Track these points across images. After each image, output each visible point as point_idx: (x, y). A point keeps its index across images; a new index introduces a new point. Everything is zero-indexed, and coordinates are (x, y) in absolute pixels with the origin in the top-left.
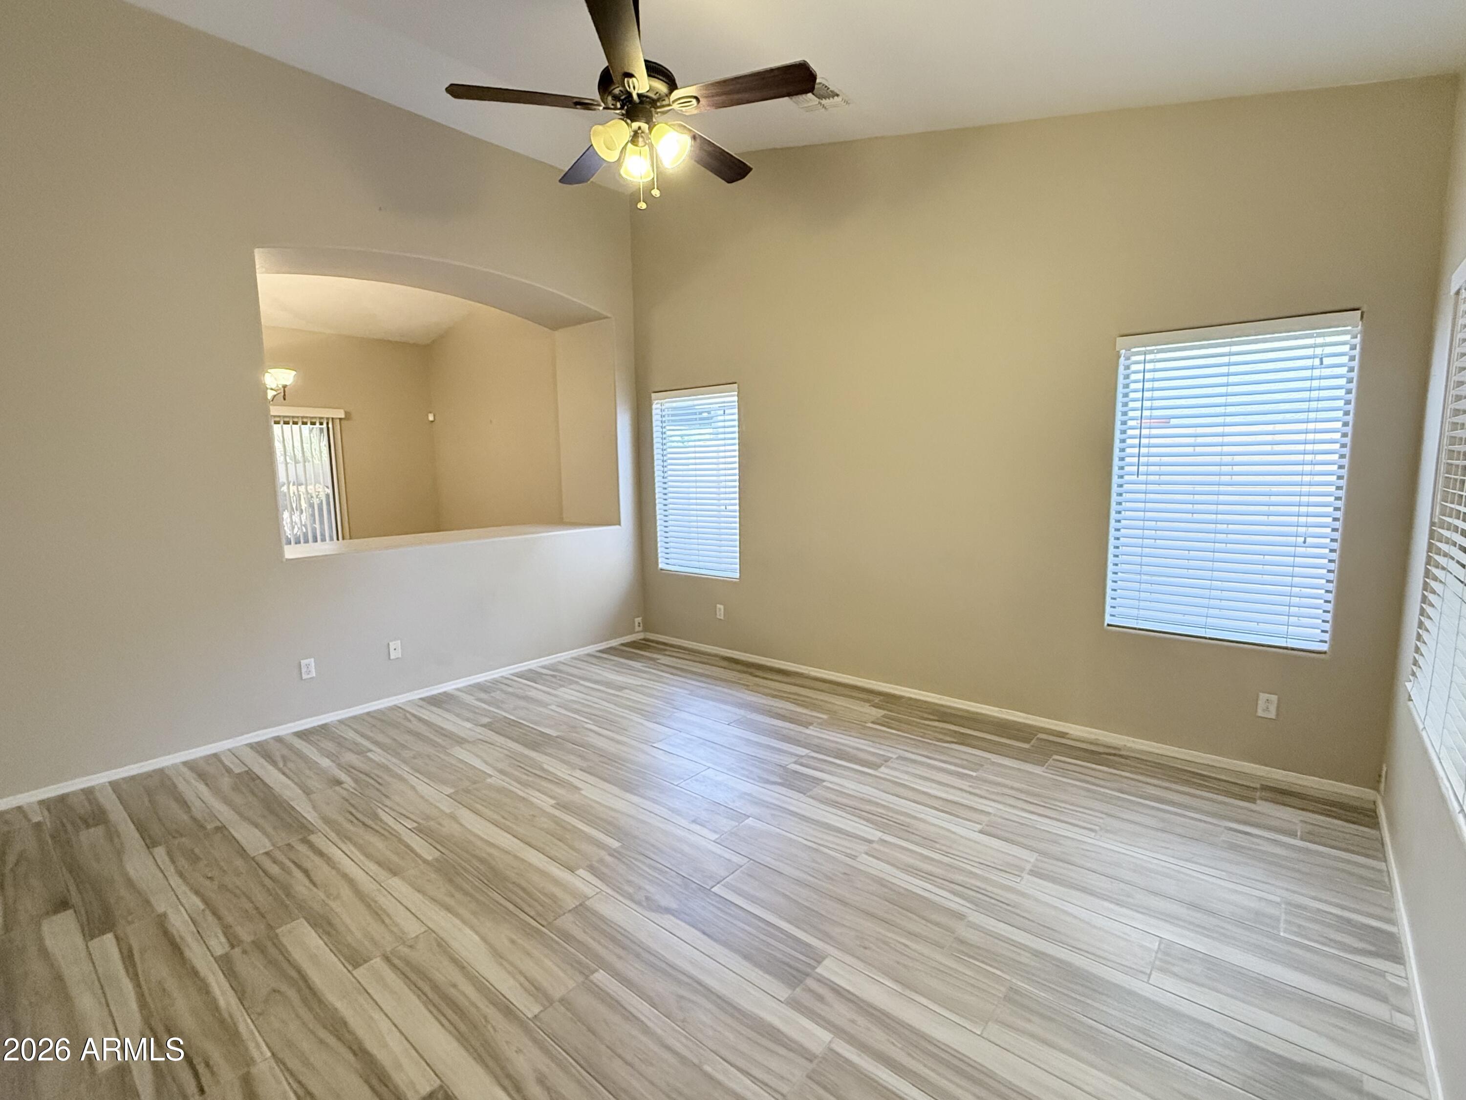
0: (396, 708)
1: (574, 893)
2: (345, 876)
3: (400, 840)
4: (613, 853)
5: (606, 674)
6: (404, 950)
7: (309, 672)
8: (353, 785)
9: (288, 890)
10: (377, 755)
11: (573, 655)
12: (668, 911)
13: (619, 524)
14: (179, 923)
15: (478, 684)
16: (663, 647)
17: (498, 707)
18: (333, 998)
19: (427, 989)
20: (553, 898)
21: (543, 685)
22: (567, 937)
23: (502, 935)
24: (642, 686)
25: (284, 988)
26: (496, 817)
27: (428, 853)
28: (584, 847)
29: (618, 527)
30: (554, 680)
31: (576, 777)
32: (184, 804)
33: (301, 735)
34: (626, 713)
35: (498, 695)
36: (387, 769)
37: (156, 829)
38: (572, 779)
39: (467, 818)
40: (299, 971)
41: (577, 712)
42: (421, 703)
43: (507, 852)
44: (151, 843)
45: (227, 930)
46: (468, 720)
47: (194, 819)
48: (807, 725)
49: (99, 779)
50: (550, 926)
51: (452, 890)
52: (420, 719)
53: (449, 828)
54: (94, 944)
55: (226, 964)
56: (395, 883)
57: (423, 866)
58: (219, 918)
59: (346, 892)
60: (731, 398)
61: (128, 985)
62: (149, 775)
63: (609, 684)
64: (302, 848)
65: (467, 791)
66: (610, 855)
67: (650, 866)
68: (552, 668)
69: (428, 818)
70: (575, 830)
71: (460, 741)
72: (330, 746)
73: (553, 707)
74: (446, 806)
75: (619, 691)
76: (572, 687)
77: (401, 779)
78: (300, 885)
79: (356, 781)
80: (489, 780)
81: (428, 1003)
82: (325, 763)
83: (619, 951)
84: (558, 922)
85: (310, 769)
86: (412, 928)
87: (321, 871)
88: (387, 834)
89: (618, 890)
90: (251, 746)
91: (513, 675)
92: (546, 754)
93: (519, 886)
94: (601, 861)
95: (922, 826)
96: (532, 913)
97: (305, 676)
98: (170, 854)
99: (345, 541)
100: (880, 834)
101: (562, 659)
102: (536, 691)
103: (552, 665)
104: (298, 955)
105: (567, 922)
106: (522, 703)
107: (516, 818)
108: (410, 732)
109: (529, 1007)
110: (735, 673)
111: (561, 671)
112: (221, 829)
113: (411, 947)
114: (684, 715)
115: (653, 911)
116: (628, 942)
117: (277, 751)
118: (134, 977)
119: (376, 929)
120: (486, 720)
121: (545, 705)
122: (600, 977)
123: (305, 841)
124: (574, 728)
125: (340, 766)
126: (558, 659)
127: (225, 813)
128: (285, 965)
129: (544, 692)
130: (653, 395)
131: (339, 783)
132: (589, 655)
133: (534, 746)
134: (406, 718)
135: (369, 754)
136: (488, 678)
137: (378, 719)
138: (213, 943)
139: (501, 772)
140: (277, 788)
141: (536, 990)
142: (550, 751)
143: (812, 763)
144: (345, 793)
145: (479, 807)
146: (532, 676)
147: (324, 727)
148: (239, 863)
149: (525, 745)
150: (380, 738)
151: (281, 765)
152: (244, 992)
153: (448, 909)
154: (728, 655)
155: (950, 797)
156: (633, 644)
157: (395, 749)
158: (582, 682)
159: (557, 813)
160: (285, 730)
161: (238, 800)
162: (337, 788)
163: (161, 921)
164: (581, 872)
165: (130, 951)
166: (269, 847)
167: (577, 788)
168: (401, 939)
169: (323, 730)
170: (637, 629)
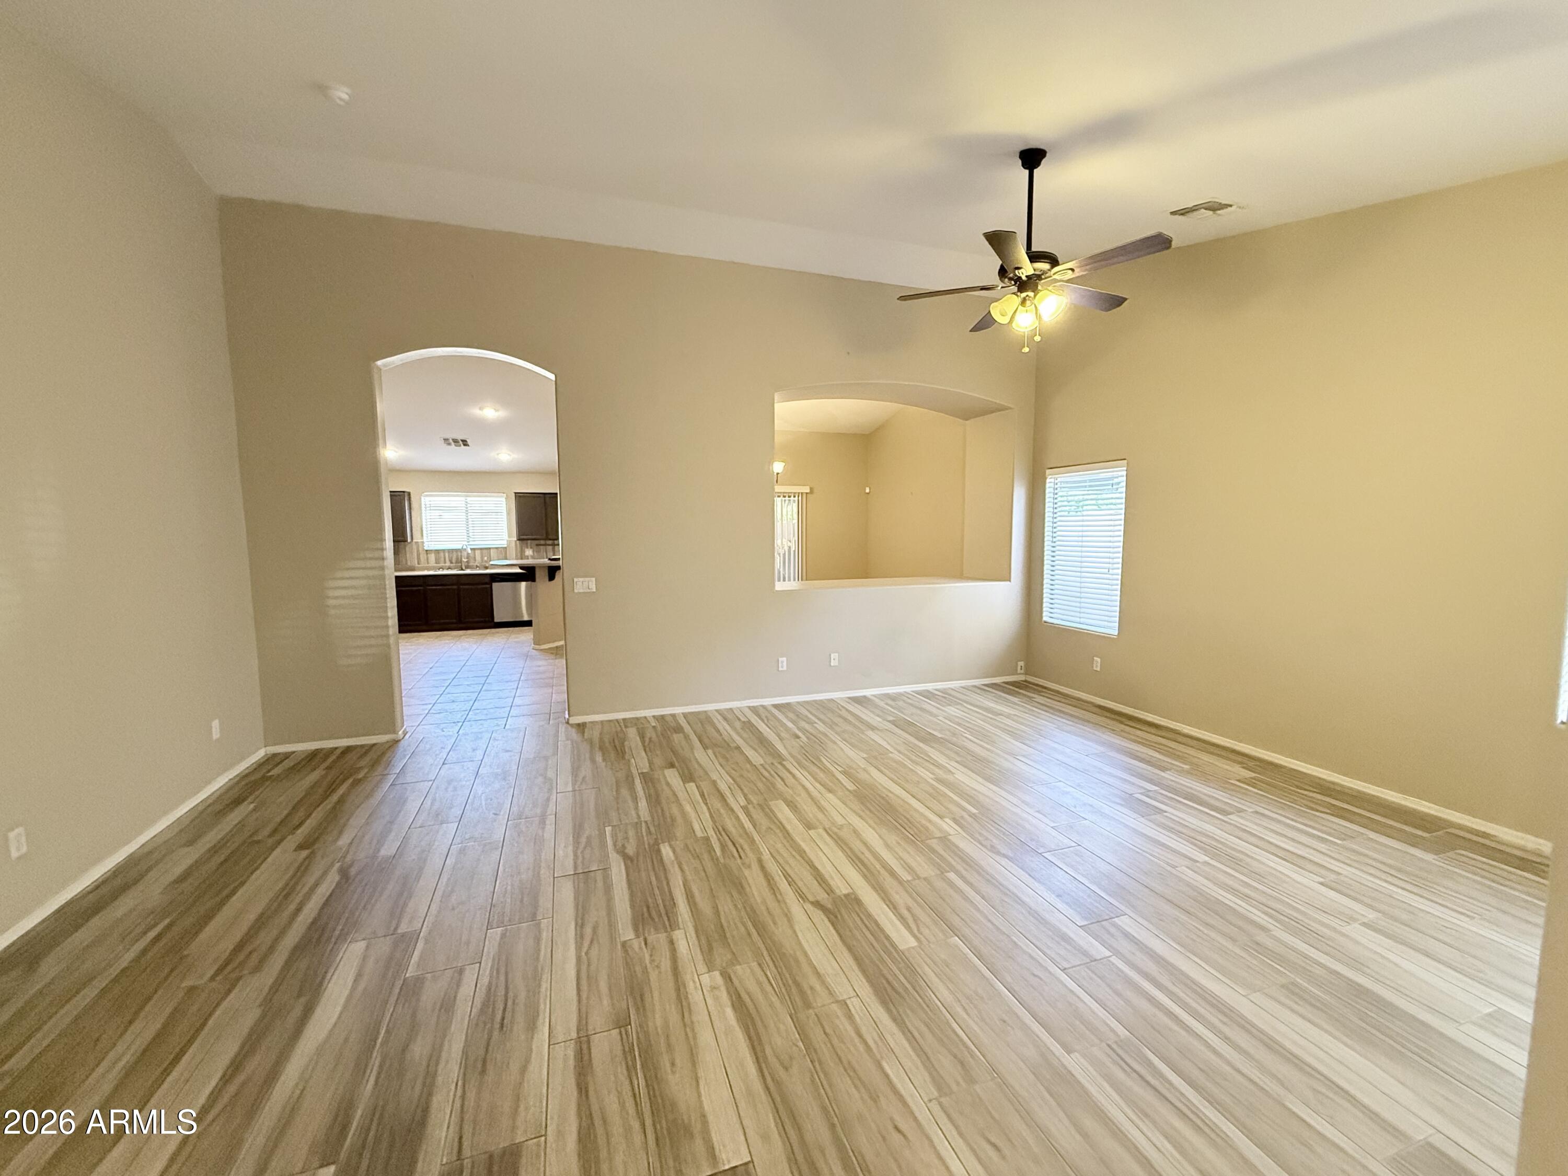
0: (832, 700)
1: (940, 830)
2: (803, 786)
3: (834, 776)
4: (972, 815)
5: (987, 703)
6: (835, 830)
7: (782, 667)
8: (806, 739)
9: (773, 785)
10: (821, 727)
11: (963, 685)
12: (1005, 856)
13: (1010, 581)
14: (723, 786)
15: (888, 694)
16: (1040, 689)
17: (902, 713)
18: (798, 839)
19: (848, 850)
20: (927, 829)
21: (936, 702)
22: (933, 851)
23: (892, 839)
24: (1015, 715)
25: (772, 827)
26: (892, 776)
27: (851, 787)
28: (950, 806)
29: (1008, 583)
30: (944, 700)
31: (951, 765)
32: (718, 731)
33: (775, 706)
34: (999, 732)
35: (901, 703)
36: (826, 735)
37: (706, 741)
38: (947, 765)
39: (875, 773)
40: (781, 823)
41: (959, 724)
42: (847, 700)
43: (898, 797)
44: (705, 748)
45: (745, 796)
46: (878, 716)
47: (723, 739)
48: (1164, 769)
49: (678, 710)
50: (922, 842)
51: (864, 808)
52: (847, 710)
53: (862, 776)
54: (687, 785)
55: (745, 809)
56: (830, 796)
57: (847, 793)
58: (742, 790)
59: (804, 794)
60: (1119, 474)
61: (705, 808)
62: (699, 713)
63: (987, 710)
64: (779, 766)
65: (875, 758)
66: (970, 816)
67: (997, 829)
68: (944, 691)
69: (850, 767)
70: (945, 795)
71: (873, 728)
72: (791, 715)
73: (940, 718)
74: (863, 764)
75: (996, 715)
76: (957, 707)
77: (835, 743)
78: (779, 784)
79: (808, 738)
80: (890, 755)
81: (848, 856)
82: (790, 725)
83: (967, 867)
84: (928, 842)
85: (782, 726)
86: (840, 820)
87: (789, 780)
88: (825, 770)
89: (972, 836)
90: (749, 707)
91: (913, 691)
92: (932, 747)
93: (905, 817)
94: (962, 817)
95: (1255, 864)
96: (912, 833)
97: (780, 669)
98: (714, 753)
99: (803, 582)
100: (1207, 859)
101: (952, 686)
102: (929, 705)
103: (945, 689)
104: (779, 815)
105: (934, 843)
106: (919, 712)
107: (907, 781)
108: (840, 716)
109: (906, 876)
110: (1104, 719)
111: (950, 695)
112: (738, 748)
113: (839, 829)
114: (1048, 742)
115: (994, 853)
116: (973, 864)
117: (763, 714)
118: (706, 804)
119: (820, 816)
120: (891, 718)
121: (936, 716)
122: (952, 876)
123: (781, 763)
124: (954, 734)
125: (798, 728)
126: (949, 686)
127: (740, 741)
128: (774, 818)
129: (934, 706)
130: (1048, 471)
131: (798, 737)
132: (975, 686)
133: (923, 740)
134: (838, 708)
135: (815, 725)
136: (895, 691)
137: (820, 705)
138: (739, 799)
139: (899, 752)
140: (765, 734)
141: (910, 869)
142: (935, 746)
143: (1160, 797)
144: (801, 744)
145: (882, 768)
146: (928, 695)
147: (788, 704)
148: (748, 766)
149: (917, 739)
150: (822, 717)
151: (766, 721)
152: (756, 824)
153: (860, 817)
154: (1102, 704)
155: (1300, 852)
156: (1013, 684)
157: (832, 725)
158: (965, 704)
159: (934, 783)
160: (767, 702)
161: (745, 735)
162: (798, 740)
163: (714, 783)
164: (947, 820)
165: (703, 792)
166: (762, 762)
167: (953, 773)
168: (834, 823)
169: (788, 705)
170: (1019, 671)
